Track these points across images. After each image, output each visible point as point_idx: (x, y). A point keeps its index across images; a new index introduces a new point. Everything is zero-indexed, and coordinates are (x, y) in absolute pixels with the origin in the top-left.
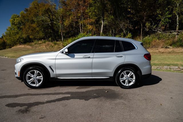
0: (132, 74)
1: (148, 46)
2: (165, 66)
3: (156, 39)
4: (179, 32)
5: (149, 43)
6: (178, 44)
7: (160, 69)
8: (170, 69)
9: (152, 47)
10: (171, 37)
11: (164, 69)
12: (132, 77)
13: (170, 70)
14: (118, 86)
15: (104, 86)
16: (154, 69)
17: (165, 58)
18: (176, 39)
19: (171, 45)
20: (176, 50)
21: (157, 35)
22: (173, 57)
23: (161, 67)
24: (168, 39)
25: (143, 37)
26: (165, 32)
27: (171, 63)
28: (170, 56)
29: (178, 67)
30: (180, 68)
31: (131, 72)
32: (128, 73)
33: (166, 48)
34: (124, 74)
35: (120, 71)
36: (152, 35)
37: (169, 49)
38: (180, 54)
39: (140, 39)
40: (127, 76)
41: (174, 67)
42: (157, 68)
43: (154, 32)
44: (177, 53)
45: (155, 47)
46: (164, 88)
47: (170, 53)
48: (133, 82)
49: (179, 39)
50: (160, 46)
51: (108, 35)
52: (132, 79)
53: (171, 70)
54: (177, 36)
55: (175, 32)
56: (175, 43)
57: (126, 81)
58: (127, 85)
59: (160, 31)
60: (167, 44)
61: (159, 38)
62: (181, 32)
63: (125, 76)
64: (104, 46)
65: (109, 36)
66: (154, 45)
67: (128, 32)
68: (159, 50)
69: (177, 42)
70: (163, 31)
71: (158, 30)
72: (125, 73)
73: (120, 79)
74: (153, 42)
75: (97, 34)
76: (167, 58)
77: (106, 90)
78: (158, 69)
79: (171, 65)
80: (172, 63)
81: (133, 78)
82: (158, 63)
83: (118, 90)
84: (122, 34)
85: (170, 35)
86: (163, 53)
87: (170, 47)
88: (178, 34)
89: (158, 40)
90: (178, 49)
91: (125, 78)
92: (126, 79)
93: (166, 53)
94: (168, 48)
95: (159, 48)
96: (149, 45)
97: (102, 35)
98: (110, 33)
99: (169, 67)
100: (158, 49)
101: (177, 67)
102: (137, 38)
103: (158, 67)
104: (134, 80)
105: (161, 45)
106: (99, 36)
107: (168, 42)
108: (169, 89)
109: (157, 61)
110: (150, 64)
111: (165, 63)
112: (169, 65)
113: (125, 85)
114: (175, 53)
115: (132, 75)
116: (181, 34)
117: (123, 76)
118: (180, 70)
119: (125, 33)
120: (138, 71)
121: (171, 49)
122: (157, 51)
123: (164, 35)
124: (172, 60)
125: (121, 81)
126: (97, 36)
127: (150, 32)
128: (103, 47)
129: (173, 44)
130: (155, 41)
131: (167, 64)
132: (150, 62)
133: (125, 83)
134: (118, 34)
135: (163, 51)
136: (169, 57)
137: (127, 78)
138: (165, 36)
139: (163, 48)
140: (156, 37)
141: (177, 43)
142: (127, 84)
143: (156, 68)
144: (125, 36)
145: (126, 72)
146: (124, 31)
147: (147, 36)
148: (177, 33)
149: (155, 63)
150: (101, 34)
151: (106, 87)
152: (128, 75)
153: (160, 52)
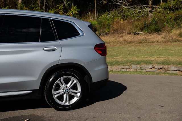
0: (75, 81)
1: (106, 31)
2: (133, 65)
3: (120, 18)
4: (153, 8)
5: (108, 25)
6: (152, 27)
7: (125, 70)
8: (140, 70)
9: (114, 33)
10: (142, 16)
11: (131, 70)
12: (74, 87)
13: (141, 72)
14: (50, 107)
15: (22, 110)
16: (117, 70)
17: (133, 52)
18: (150, 19)
19: (142, 30)
20: (149, 37)
21: (121, 12)
22: (145, 49)
23: (127, 67)
24: (138, 20)
25: (99, 15)
26: (132, 8)
27: (142, 59)
28: (142, 48)
29: (152, 65)
30: (155, 67)
31: (72, 78)
32: (67, 81)
33: (135, 34)
34: (59, 82)
35: (52, 78)
36: (113, 12)
37: (138, 36)
38: (155, 45)
39: (94, 18)
40: (67, 87)
41: (146, 67)
42: (121, 69)
43: (116, 7)
44: (150, 42)
45: (118, 33)
46: (129, 103)
47: (141, 42)
48: (77, 97)
49: (154, 20)
50: (126, 30)
51: (33, 8)
52: (76, 91)
53: (143, 71)
54: (150, 15)
55: (148, 7)
56: (148, 26)
57: (65, 96)
58: (67, 104)
59: (125, 5)
60: (137, 27)
61: (124, 17)
62: (156, 7)
63: (63, 86)
64: (25, 30)
65: (37, 10)
66: (117, 30)
67: (73, 4)
68: (124, 38)
69: (151, 23)
70: (130, 5)
71: (121, 3)
72: (62, 81)
73: (54, 92)
74: (115, 23)
75: (11, 4)
76: (136, 51)
77: (25, 117)
78: (123, 70)
79: (142, 63)
80: (144, 59)
81: (76, 89)
82: (122, 60)
83: (50, 115)
84: (61, 7)
85: (141, 12)
86: (130, 42)
87: (140, 32)
88: (151, 12)
89: (122, 20)
90: (153, 36)
91: (62, 90)
92: (65, 93)
93: (134, 42)
94: (138, 34)
95: (124, 34)
96: (109, 28)
97: (22, 8)
98: (38, 4)
99: (139, 66)
100: (122, 37)
101: (150, 66)
102: (89, 16)
103: (122, 67)
104: (79, 93)
105: (128, 29)
106: (16, 8)
107: (138, 24)
108: (136, 103)
109: (121, 56)
110: (105, 63)
111: (133, 59)
112: (138, 63)
113: (63, 103)
114: (149, 42)
115: (76, 84)
116: (156, 12)
117: (58, 87)
118: (155, 70)
119: (66, 5)
120: (86, 76)
121: (142, 36)
122: (121, 39)
123: (131, 11)
124: (144, 54)
125: (56, 96)
126: (11, 8)
127: (110, 6)
128: (24, 32)
129: (145, 28)
130: (118, 23)
131: (136, 61)
132: (105, 59)
133: (62, 101)
134: (53, 7)
135: (129, 40)
136: (140, 50)
137: (67, 91)
138: (133, 14)
139: (130, 34)
140: (119, 15)
141: (150, 26)
142: (66, 102)
143: (119, 70)
144: (66, 11)
145: (64, 80)
146: (65, 3)
147: (105, 12)
148: (150, 10)
149: (118, 61)
150: (19, 5)
151: (26, 111)
152: (68, 85)
153: (125, 40)
